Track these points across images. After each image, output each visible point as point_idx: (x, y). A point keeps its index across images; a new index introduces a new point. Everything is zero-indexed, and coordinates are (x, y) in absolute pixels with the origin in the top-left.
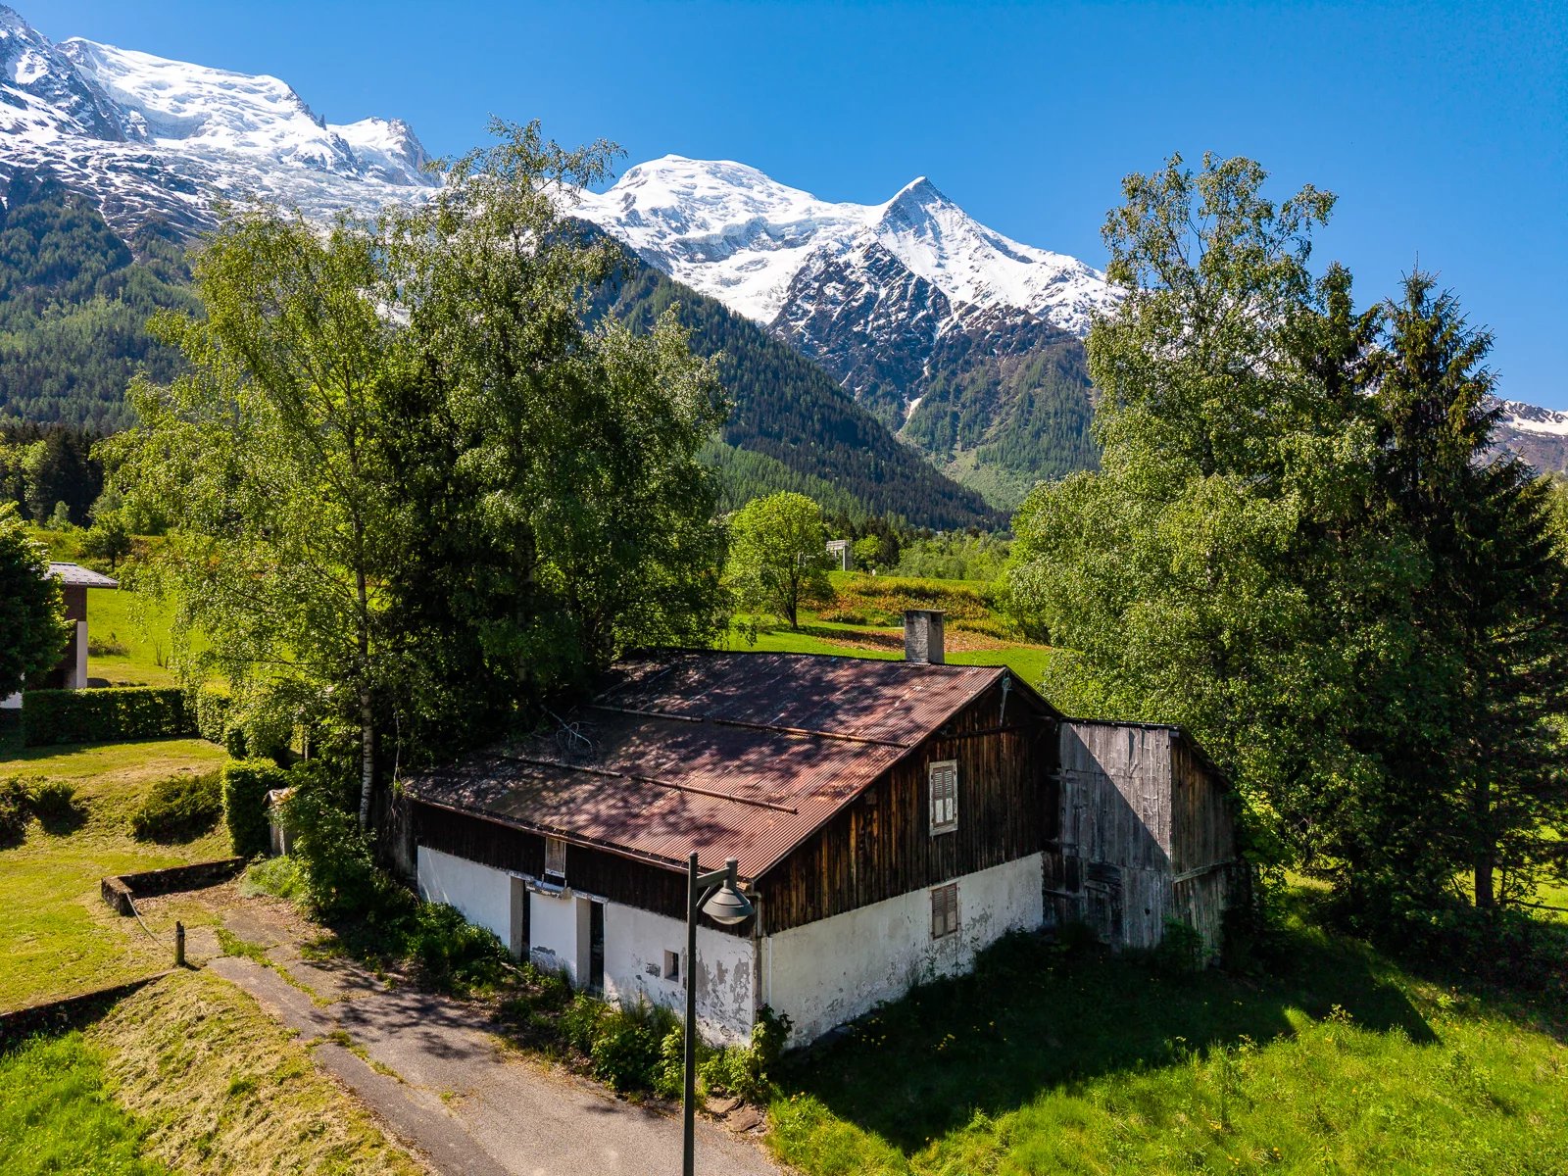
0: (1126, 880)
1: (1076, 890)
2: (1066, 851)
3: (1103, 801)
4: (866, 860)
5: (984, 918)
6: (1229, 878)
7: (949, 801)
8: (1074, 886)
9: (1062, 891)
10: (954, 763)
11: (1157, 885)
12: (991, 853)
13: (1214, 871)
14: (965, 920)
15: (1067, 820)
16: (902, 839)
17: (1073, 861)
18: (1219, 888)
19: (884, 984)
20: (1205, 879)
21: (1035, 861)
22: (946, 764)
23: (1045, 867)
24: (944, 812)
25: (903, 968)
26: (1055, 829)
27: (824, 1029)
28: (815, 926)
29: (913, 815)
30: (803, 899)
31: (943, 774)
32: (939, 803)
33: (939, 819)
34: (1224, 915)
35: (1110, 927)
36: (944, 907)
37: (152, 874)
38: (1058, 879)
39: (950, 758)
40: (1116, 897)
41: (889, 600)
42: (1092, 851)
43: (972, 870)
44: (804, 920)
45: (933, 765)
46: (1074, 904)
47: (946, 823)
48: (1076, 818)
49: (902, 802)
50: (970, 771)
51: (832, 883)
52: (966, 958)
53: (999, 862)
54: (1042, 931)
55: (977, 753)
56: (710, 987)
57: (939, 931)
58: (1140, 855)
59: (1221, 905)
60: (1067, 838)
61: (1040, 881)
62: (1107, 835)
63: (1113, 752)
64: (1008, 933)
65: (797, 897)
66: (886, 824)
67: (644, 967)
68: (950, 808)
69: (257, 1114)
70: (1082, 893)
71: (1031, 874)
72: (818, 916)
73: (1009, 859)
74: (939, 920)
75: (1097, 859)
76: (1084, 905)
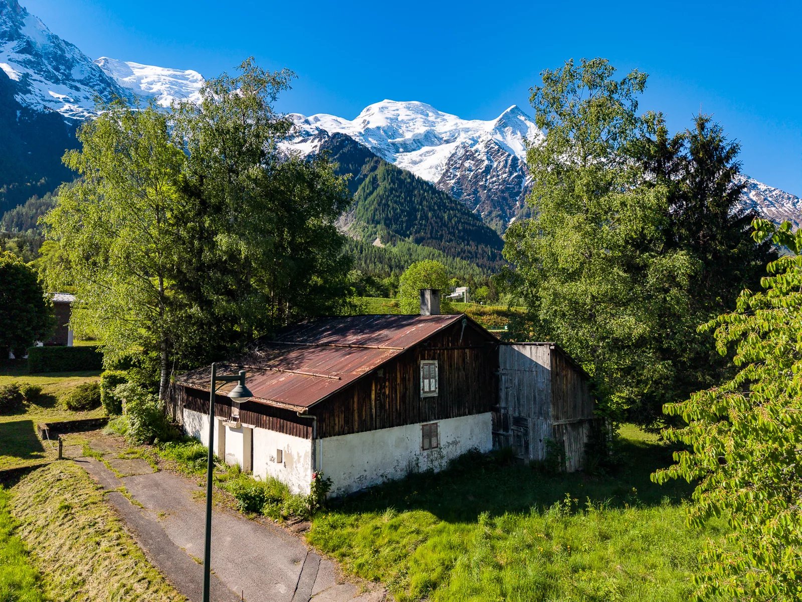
0: (530, 425)
1: (508, 432)
2: (502, 411)
3: (519, 385)
4: (381, 406)
5: (455, 443)
6: (591, 426)
7: (433, 381)
8: (506, 429)
9: (501, 432)
10: (436, 362)
11: (545, 427)
12: (459, 408)
13: (581, 423)
14: (443, 443)
15: (502, 395)
16: (403, 397)
17: (506, 415)
18: (584, 434)
19: (392, 471)
20: (575, 426)
21: (488, 416)
22: (431, 362)
23: (493, 420)
24: (429, 386)
25: (404, 464)
26: (497, 399)
27: (355, 489)
28: (349, 437)
29: (411, 385)
30: (342, 422)
31: (429, 367)
32: (426, 381)
33: (427, 389)
34: (586, 445)
35: (523, 449)
36: (429, 435)
37: (62, 423)
38: (499, 426)
39: (433, 359)
40: (526, 433)
41: (488, 317)
42: (514, 411)
43: (447, 416)
44: (342, 433)
45: (422, 362)
46: (507, 438)
47: (430, 391)
48: (507, 394)
49: (403, 379)
50: (446, 367)
51: (360, 416)
52: (444, 462)
53: (464, 414)
54: (491, 452)
55: (451, 357)
57: (426, 446)
58: (537, 411)
59: (585, 440)
60: (503, 404)
61: (491, 427)
62: (522, 402)
64: (469, 451)
65: (339, 421)
66: (393, 389)
67: (269, 459)
68: (433, 384)
70: (511, 432)
71: (485, 423)
72: (351, 431)
73: (470, 413)
74: (427, 441)
75: (517, 414)
76: (511, 439)
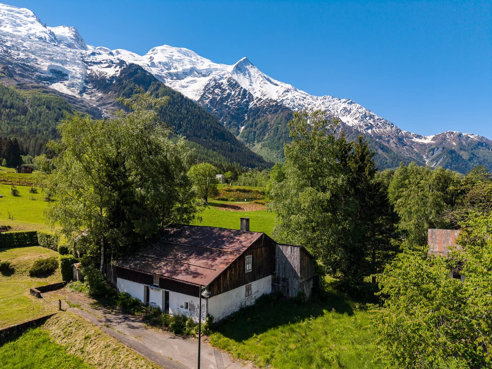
0: (290, 282)
1: (279, 284)
2: (277, 275)
3: (285, 263)
4: (231, 280)
5: (258, 291)
6: (314, 280)
7: (250, 265)
8: (278, 283)
9: (276, 284)
10: (251, 256)
11: (297, 283)
12: (259, 276)
13: (310, 279)
14: (253, 292)
15: (277, 267)
16: (239, 274)
17: (278, 277)
18: (311, 283)
19: (234, 308)
20: (308, 281)
21: (270, 277)
22: (249, 256)
23: (272, 279)
24: (249, 267)
25: (239, 304)
26: (274, 269)
27: (221, 318)
28: (220, 295)
29: (242, 268)
30: (217, 289)
31: (249, 259)
32: (248, 265)
33: (248, 269)
34: (312, 289)
35: (286, 292)
36: (248, 289)
37: (43, 287)
38: (275, 282)
39: (250, 254)
40: (288, 285)
41: (235, 193)
42: (283, 275)
43: (255, 280)
44: (217, 294)
45: (246, 257)
46: (279, 287)
47: (249, 270)
48: (279, 267)
49: (239, 266)
50: (255, 257)
51: (223, 286)
52: (253, 301)
53: (261, 278)
54: (271, 294)
55: (257, 252)
56: (196, 310)
57: (247, 295)
58: (293, 275)
59: (312, 286)
60: (277, 272)
61: (271, 282)
62: (286, 271)
63: (287, 252)
64: (263, 295)
65: (216, 289)
66: (235, 271)
67: (179, 306)
68: (250, 266)
69: (93, 343)
70: (281, 285)
71: (269, 280)
72: (220, 293)
73: (263, 277)
74: (247, 292)
75: (284, 277)
76: (281, 287)
